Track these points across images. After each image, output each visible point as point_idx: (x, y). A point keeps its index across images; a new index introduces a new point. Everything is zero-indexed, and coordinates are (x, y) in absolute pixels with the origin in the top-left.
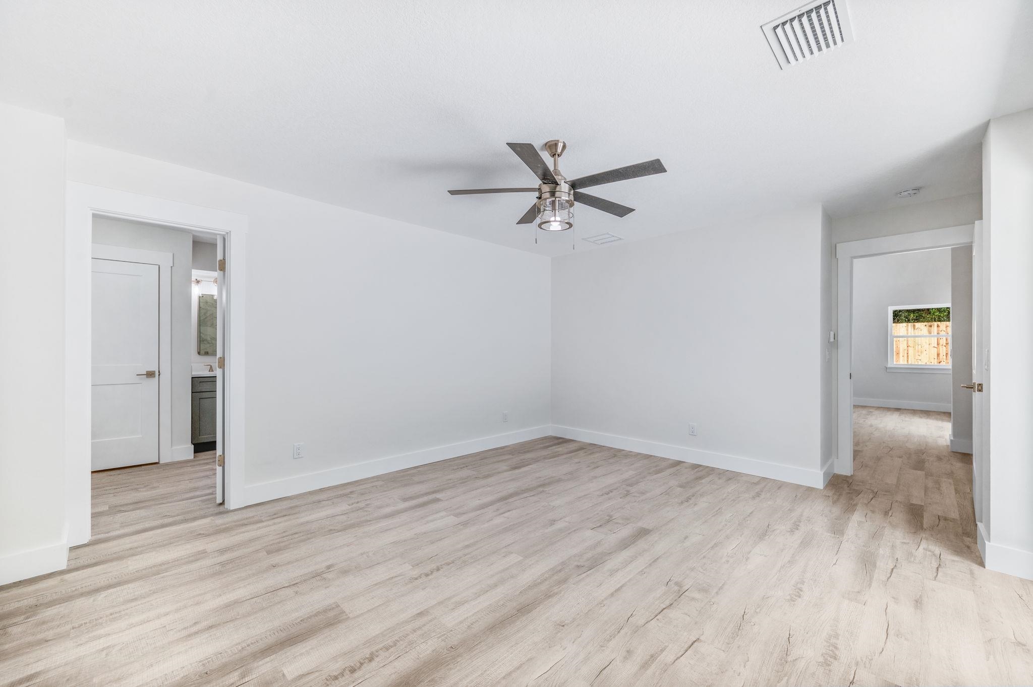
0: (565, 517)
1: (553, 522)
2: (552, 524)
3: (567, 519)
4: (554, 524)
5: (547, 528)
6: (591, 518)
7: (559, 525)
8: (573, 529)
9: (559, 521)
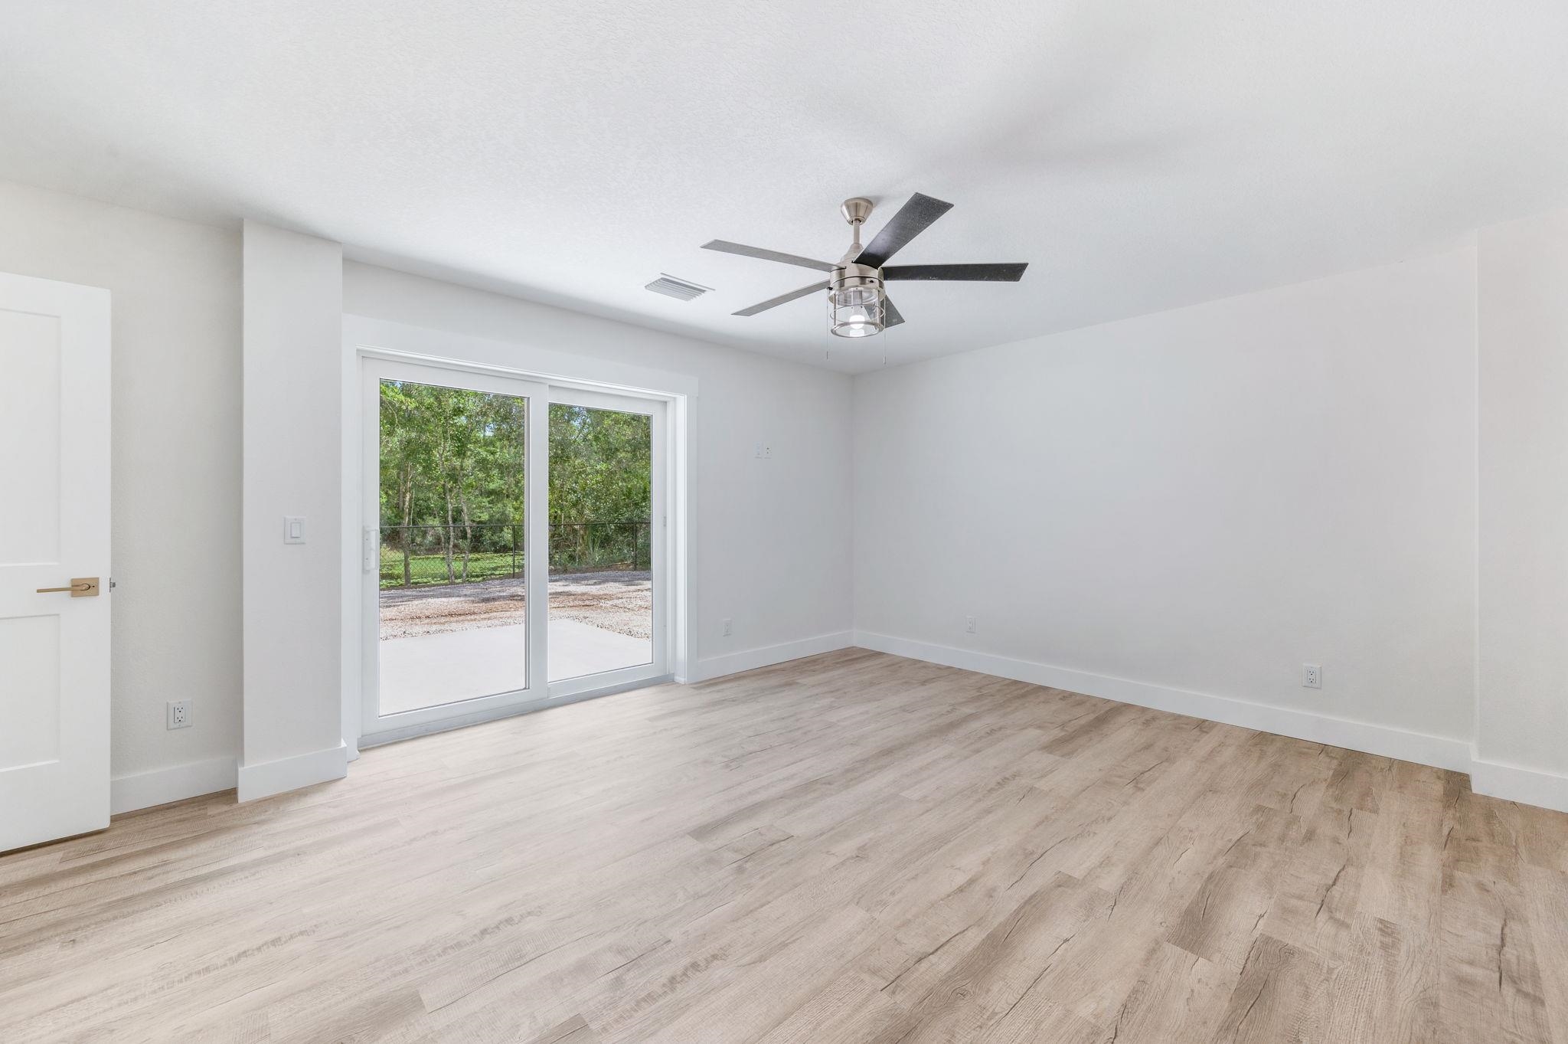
0: (836, 868)
1: (860, 855)
2: (862, 848)
3: (833, 861)
4: (859, 849)
5: (871, 839)
6: (781, 865)
7: (848, 847)
8: (824, 837)
9: (849, 855)
